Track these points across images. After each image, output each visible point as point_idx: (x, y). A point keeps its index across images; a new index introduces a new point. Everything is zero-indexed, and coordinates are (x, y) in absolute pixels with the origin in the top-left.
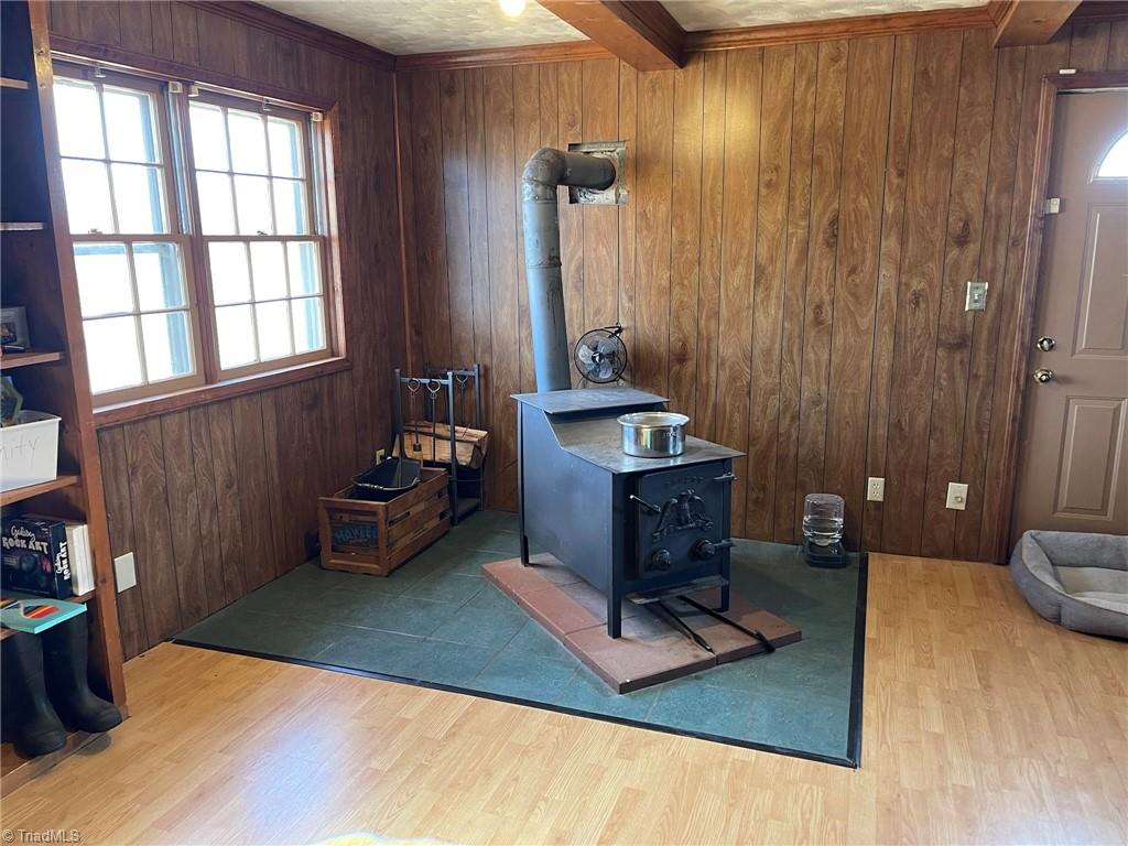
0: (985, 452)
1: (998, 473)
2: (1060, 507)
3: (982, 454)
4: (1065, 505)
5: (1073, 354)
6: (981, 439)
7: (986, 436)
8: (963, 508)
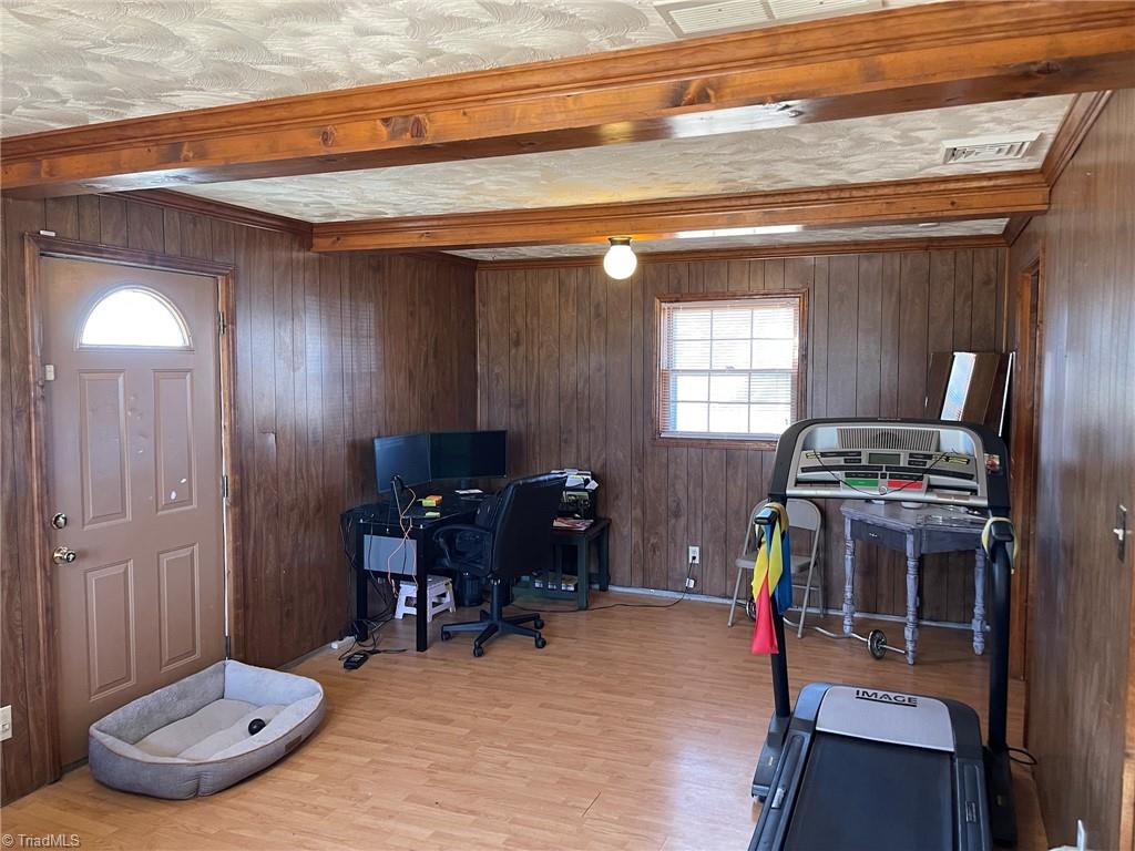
0: (21, 659)
1: (38, 678)
2: (93, 690)
3: (19, 662)
4: (98, 686)
5: (83, 525)
6: (16, 646)
7: (20, 640)
8: (10, 736)
